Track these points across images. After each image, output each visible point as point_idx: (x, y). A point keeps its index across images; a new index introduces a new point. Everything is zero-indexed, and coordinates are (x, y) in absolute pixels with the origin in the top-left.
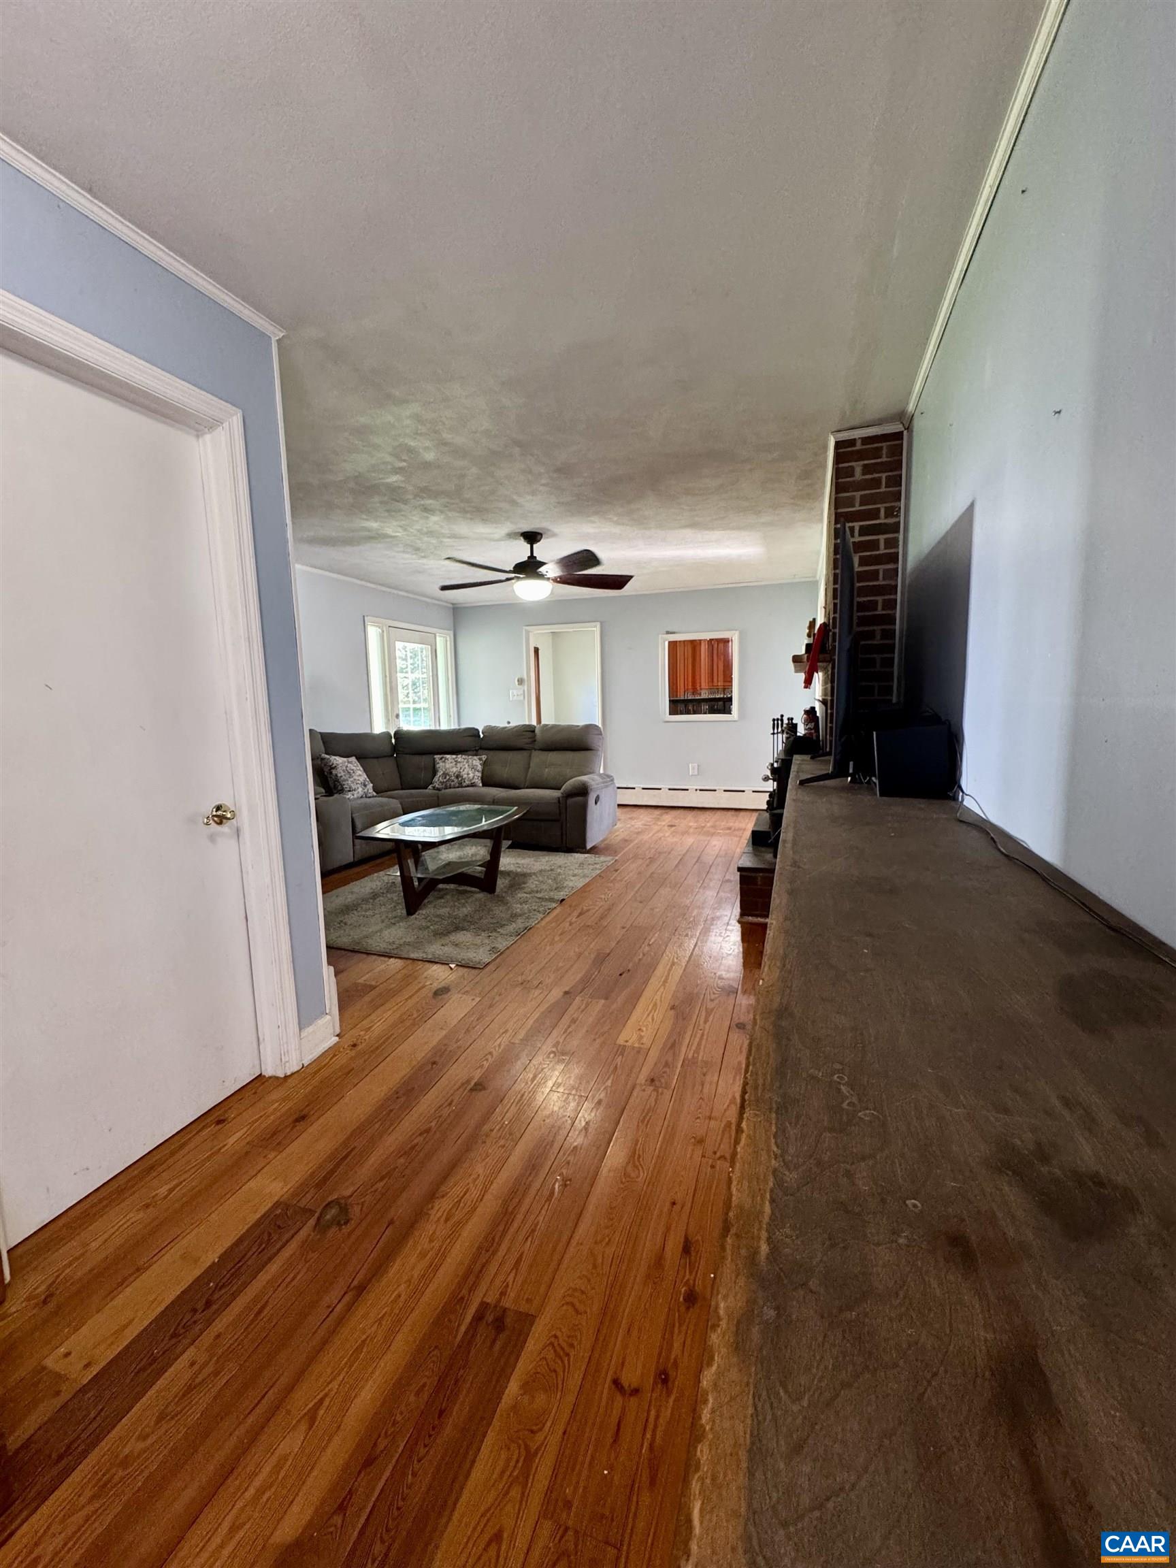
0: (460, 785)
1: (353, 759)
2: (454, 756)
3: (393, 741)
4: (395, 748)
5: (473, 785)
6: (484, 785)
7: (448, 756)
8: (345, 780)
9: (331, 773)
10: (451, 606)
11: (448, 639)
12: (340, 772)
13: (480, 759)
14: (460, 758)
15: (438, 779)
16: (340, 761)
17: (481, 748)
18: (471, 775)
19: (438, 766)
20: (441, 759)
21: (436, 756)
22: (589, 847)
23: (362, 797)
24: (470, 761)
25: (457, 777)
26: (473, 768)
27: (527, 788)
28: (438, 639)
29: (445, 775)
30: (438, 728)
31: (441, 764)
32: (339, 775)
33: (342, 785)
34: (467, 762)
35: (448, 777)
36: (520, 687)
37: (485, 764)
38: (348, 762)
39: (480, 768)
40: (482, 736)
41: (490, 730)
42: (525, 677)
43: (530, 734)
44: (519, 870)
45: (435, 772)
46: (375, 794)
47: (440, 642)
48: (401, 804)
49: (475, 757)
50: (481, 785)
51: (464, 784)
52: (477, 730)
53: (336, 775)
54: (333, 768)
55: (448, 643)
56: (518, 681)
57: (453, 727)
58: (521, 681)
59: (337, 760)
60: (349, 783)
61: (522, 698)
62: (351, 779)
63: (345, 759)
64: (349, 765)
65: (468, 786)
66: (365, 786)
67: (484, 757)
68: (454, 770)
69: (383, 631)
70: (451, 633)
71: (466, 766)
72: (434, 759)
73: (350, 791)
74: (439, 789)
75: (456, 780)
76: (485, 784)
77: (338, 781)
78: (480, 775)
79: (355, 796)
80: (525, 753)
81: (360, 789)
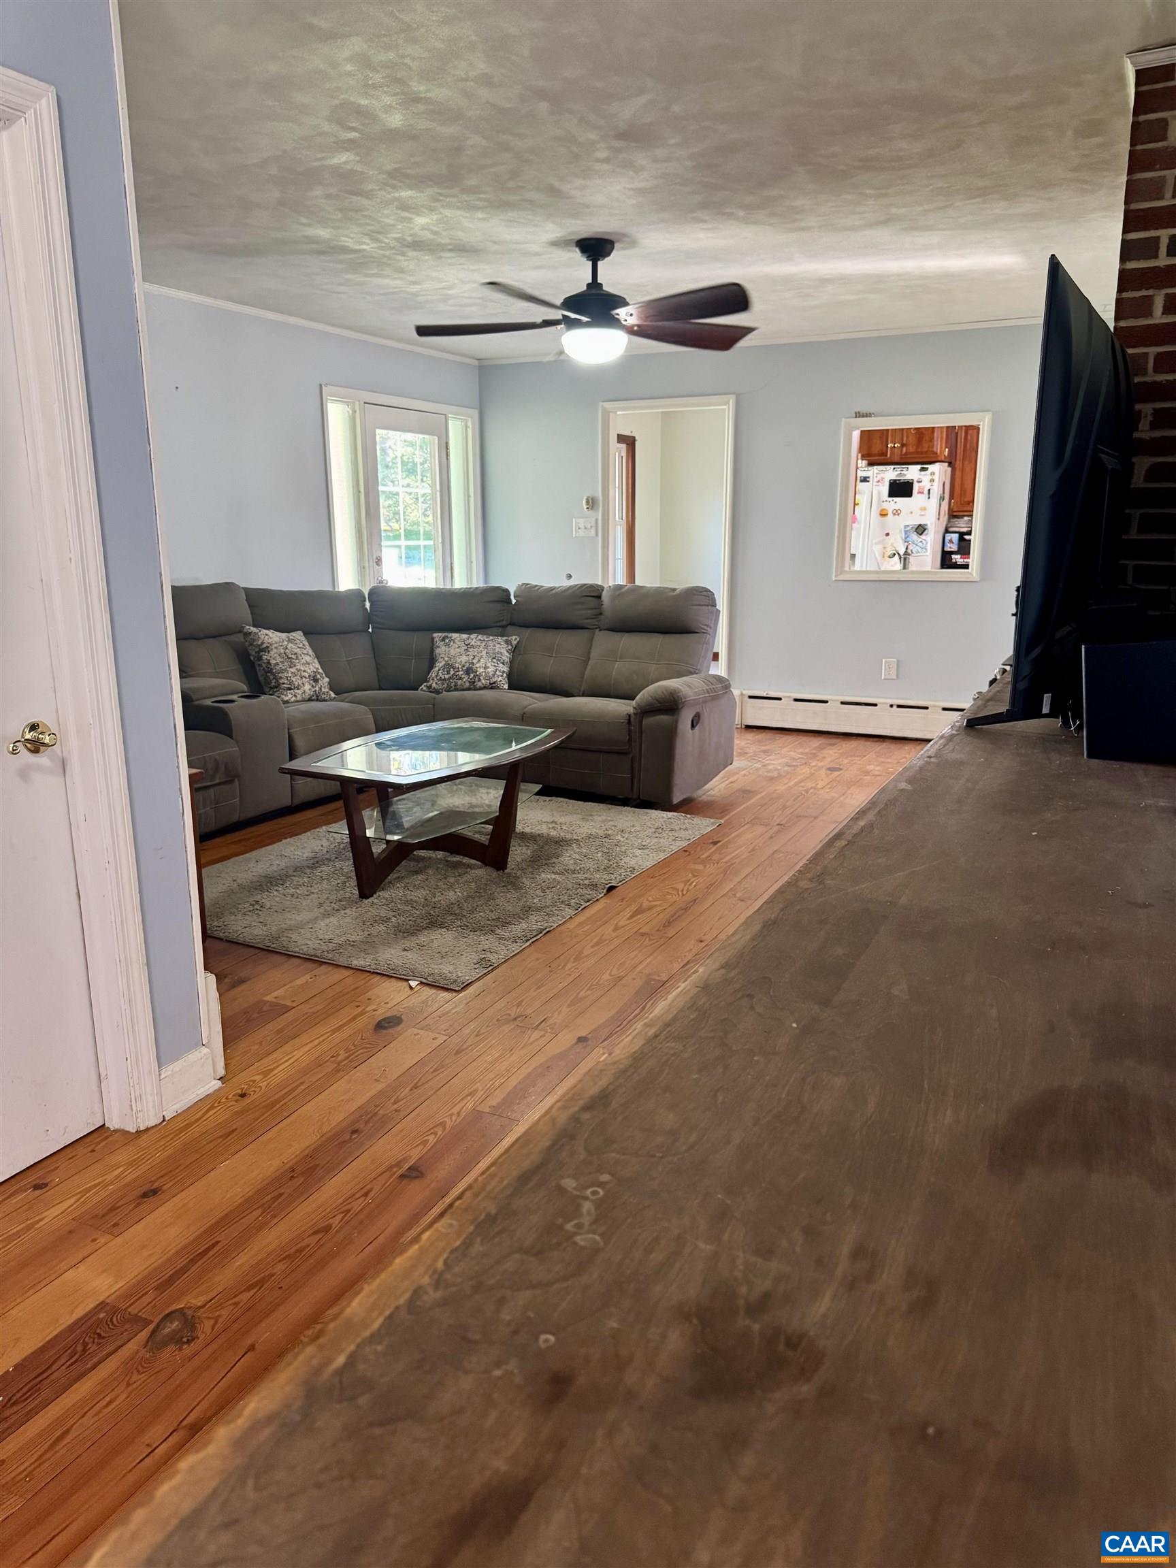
0: (473, 687)
1: (298, 635)
2: (465, 636)
3: (368, 605)
4: (369, 618)
5: (493, 686)
6: (510, 688)
7: (455, 635)
8: (282, 671)
9: (260, 658)
10: (476, 363)
11: (470, 424)
12: (273, 657)
13: (508, 642)
14: (474, 638)
15: (436, 675)
16: (277, 639)
17: (512, 624)
18: (491, 670)
19: (438, 651)
20: (443, 639)
21: (435, 635)
22: (676, 800)
23: (310, 700)
24: (491, 644)
25: (468, 671)
26: (495, 657)
27: (584, 695)
28: (451, 423)
29: (448, 666)
30: (448, 586)
31: (443, 648)
32: (273, 662)
33: (277, 679)
34: (486, 647)
35: (452, 672)
36: (590, 512)
37: (515, 651)
38: (290, 641)
39: (506, 657)
40: (514, 601)
41: (527, 591)
42: (599, 495)
43: (593, 602)
44: (553, 833)
45: (432, 662)
46: (333, 695)
47: (455, 429)
48: (372, 712)
49: (500, 639)
50: (506, 686)
51: (479, 684)
52: (507, 591)
53: (269, 663)
54: (264, 650)
55: (470, 431)
56: (588, 502)
57: (475, 585)
58: (592, 503)
59: (271, 637)
60: (289, 675)
61: (593, 530)
62: (293, 670)
63: (284, 635)
64: (290, 645)
65: (485, 688)
66: (316, 681)
67: (515, 639)
68: (464, 659)
69: (355, 412)
70: (476, 413)
71: (484, 653)
72: (433, 639)
73: (290, 689)
74: (437, 692)
75: (466, 678)
76: (516, 683)
77: (270, 671)
78: (506, 669)
79: (299, 697)
80: (585, 634)
81: (307, 687)
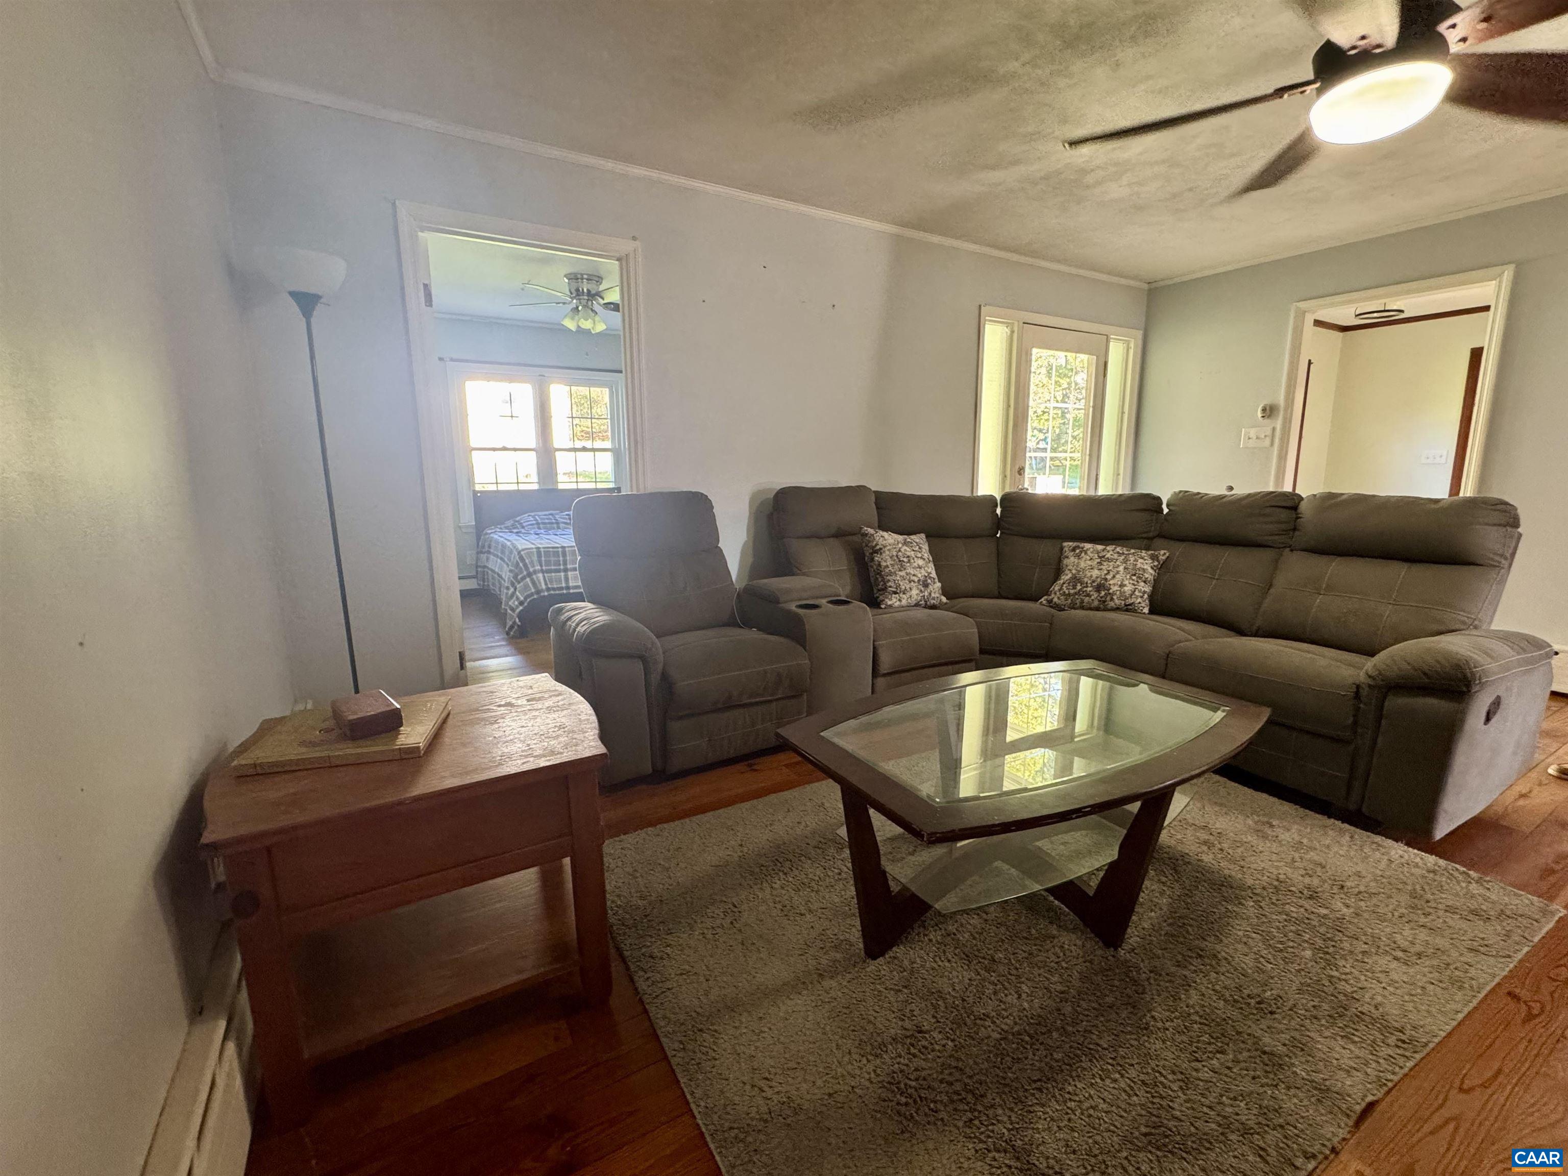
0: (1102, 606)
1: (920, 538)
2: (1100, 547)
3: (999, 511)
4: (998, 523)
5: (1129, 609)
6: (1152, 612)
7: (1088, 546)
8: (890, 574)
9: (872, 560)
10: (1146, 286)
11: (1132, 345)
12: (886, 560)
13: (1154, 558)
14: (1111, 551)
15: (1059, 591)
16: (891, 541)
17: (1162, 536)
18: (1128, 589)
19: (1065, 561)
20: (1074, 550)
21: (1065, 544)
22: (1440, 832)
23: (917, 605)
24: (1132, 559)
25: (1099, 588)
26: (1136, 574)
27: (1256, 634)
28: (1112, 345)
29: (1075, 580)
30: (1092, 493)
31: (1072, 559)
32: (884, 564)
33: (885, 582)
34: (1125, 561)
35: (1079, 587)
36: (1267, 421)
37: (1162, 568)
38: (905, 543)
39: (1150, 574)
40: (1166, 511)
41: (1185, 500)
42: (1281, 400)
43: (1284, 515)
45: (1058, 572)
46: (944, 599)
47: (1117, 352)
48: (978, 625)
49: (1144, 553)
50: (1146, 610)
51: (1112, 604)
52: (1158, 500)
53: (879, 565)
54: (876, 552)
55: (1131, 352)
56: (1264, 410)
57: (1120, 492)
58: (1269, 411)
59: (888, 539)
60: (898, 578)
61: (1267, 442)
62: (903, 573)
63: (900, 538)
64: (905, 547)
65: (1117, 609)
66: (926, 585)
67: (1163, 554)
68: (1095, 573)
69: (1012, 332)
70: (1139, 334)
71: (1121, 568)
72: (1062, 549)
73: (895, 593)
74: (1060, 608)
75: (1095, 595)
76: (1157, 608)
77: (879, 574)
78: (1148, 589)
79: (904, 602)
80: (1266, 555)
81: (915, 592)
